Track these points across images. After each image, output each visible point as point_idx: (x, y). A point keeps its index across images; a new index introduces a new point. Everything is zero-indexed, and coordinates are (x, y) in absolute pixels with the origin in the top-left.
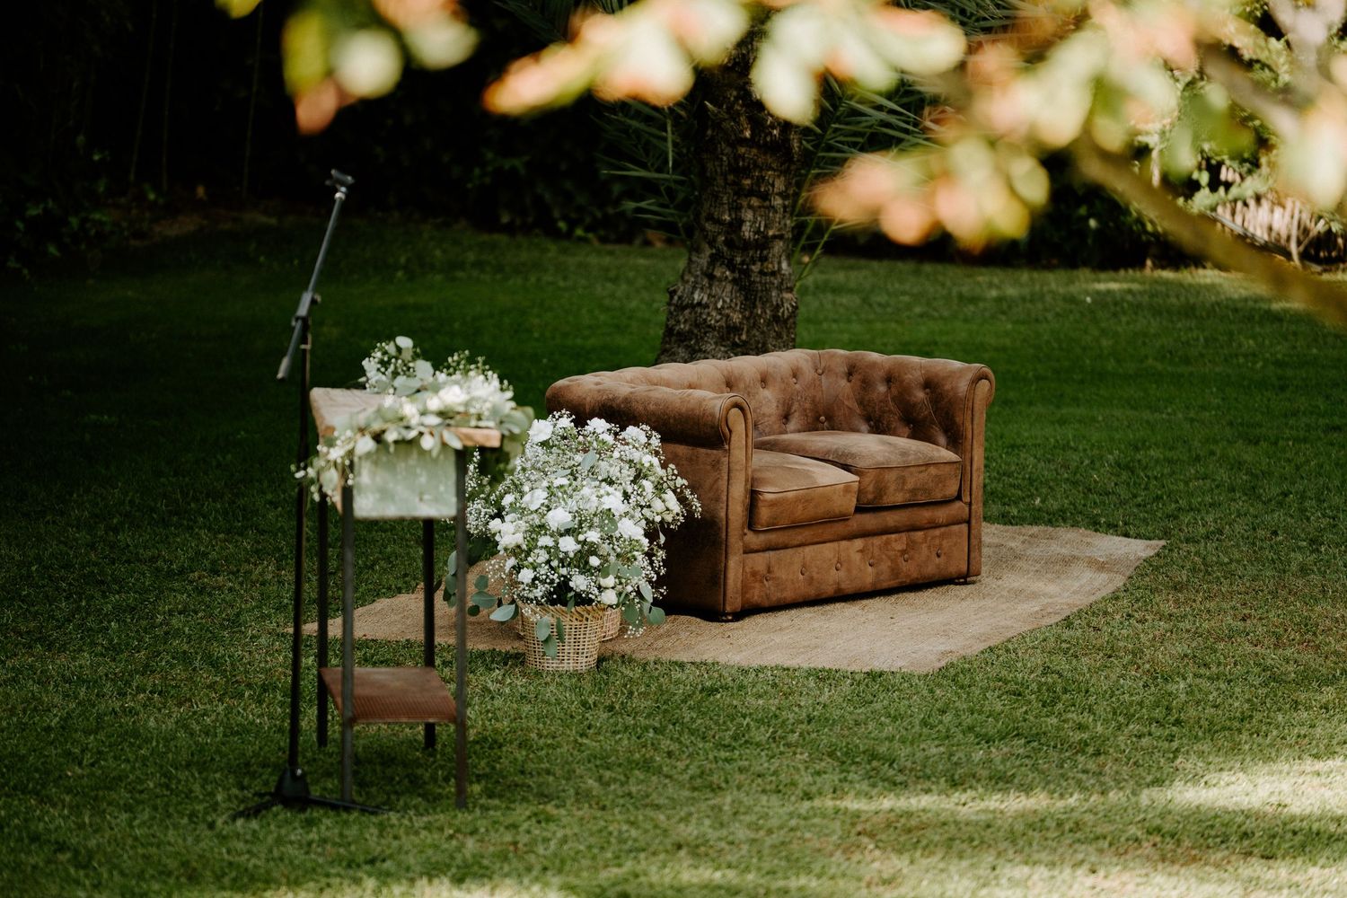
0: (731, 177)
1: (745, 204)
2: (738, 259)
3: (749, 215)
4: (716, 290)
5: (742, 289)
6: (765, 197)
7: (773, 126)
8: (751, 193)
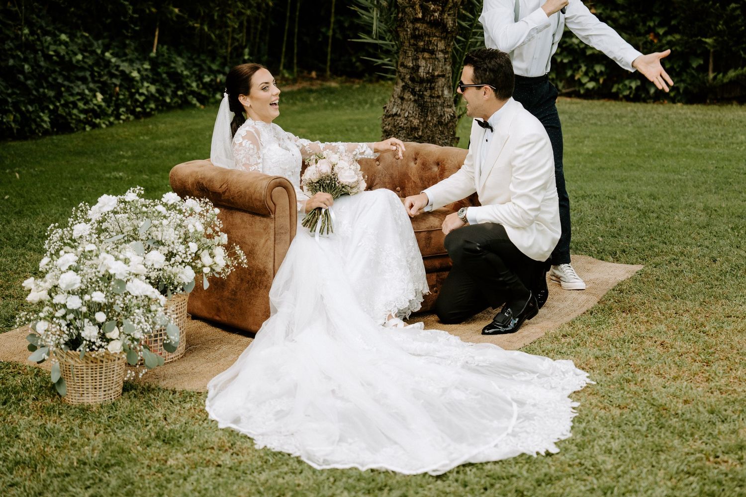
0: (412, 41)
1: (421, 57)
2: (417, 89)
3: (422, 63)
4: (405, 106)
5: (419, 105)
6: (432, 52)
7: (434, 11)
8: (424, 50)
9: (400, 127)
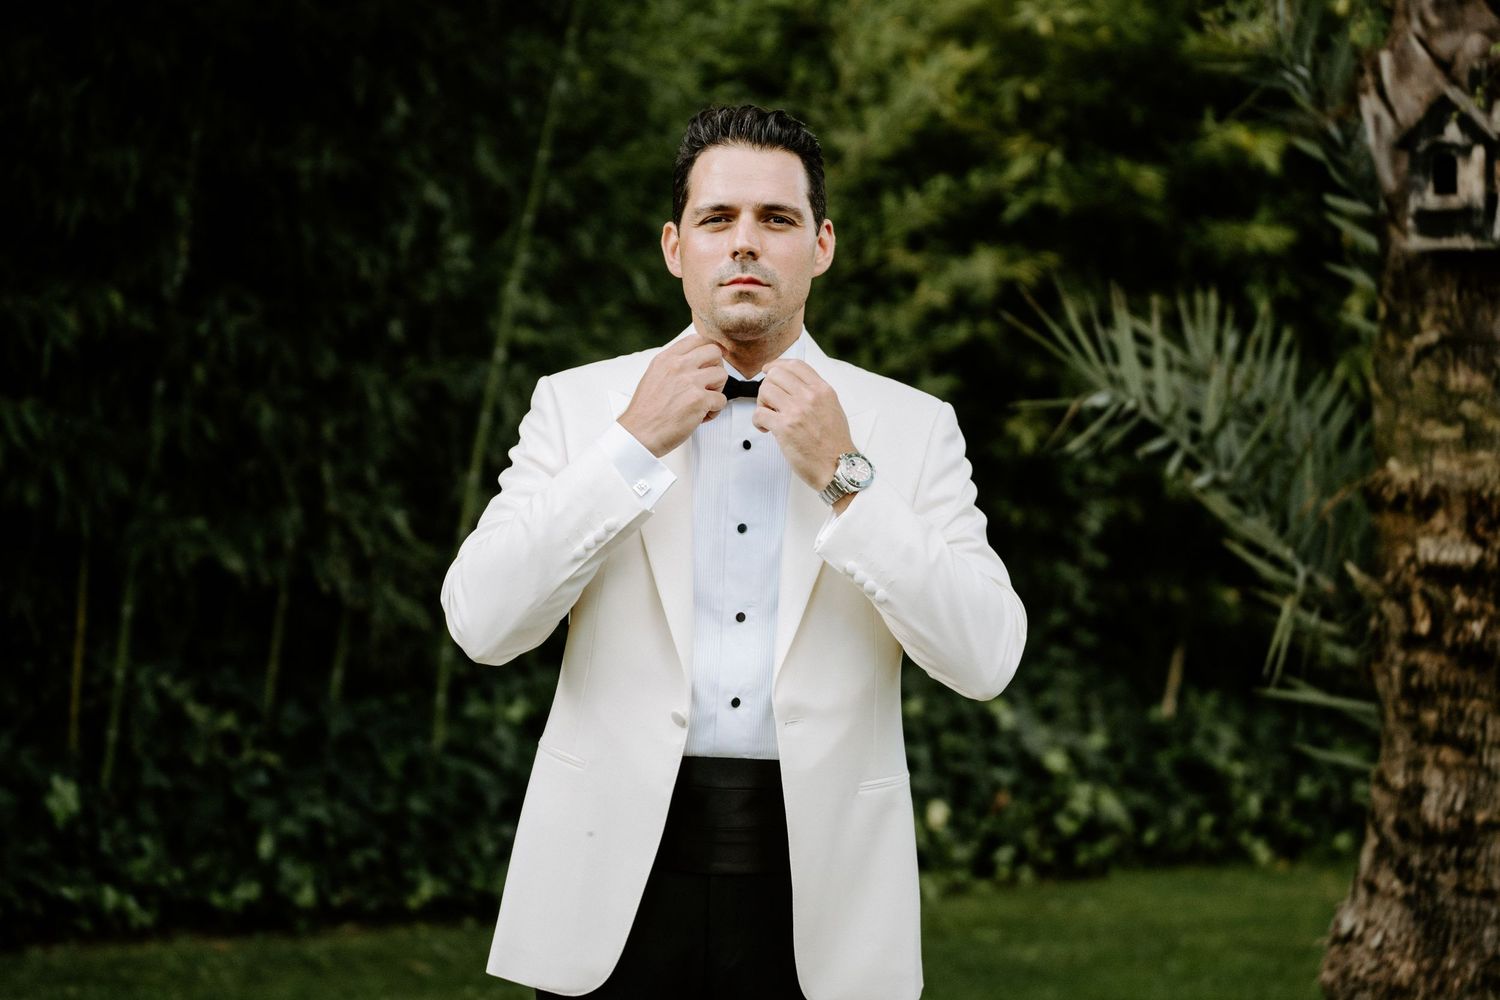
0: (1404, 708)
1: (1429, 757)
2: (1417, 861)
3: (1434, 779)
4: (1377, 912)
5: (1418, 917)
6: (1468, 747)
7: (1467, 615)
8: (1439, 739)
9: (1356, 979)
